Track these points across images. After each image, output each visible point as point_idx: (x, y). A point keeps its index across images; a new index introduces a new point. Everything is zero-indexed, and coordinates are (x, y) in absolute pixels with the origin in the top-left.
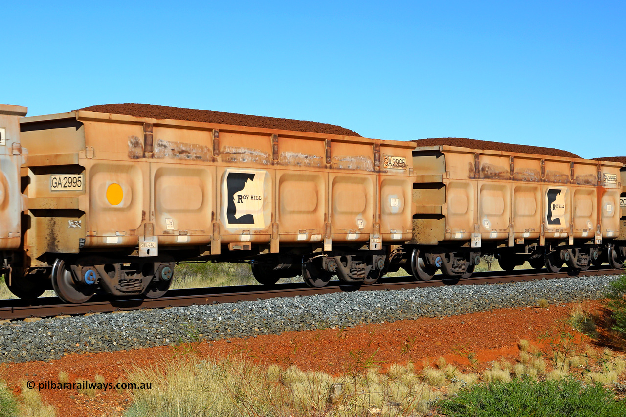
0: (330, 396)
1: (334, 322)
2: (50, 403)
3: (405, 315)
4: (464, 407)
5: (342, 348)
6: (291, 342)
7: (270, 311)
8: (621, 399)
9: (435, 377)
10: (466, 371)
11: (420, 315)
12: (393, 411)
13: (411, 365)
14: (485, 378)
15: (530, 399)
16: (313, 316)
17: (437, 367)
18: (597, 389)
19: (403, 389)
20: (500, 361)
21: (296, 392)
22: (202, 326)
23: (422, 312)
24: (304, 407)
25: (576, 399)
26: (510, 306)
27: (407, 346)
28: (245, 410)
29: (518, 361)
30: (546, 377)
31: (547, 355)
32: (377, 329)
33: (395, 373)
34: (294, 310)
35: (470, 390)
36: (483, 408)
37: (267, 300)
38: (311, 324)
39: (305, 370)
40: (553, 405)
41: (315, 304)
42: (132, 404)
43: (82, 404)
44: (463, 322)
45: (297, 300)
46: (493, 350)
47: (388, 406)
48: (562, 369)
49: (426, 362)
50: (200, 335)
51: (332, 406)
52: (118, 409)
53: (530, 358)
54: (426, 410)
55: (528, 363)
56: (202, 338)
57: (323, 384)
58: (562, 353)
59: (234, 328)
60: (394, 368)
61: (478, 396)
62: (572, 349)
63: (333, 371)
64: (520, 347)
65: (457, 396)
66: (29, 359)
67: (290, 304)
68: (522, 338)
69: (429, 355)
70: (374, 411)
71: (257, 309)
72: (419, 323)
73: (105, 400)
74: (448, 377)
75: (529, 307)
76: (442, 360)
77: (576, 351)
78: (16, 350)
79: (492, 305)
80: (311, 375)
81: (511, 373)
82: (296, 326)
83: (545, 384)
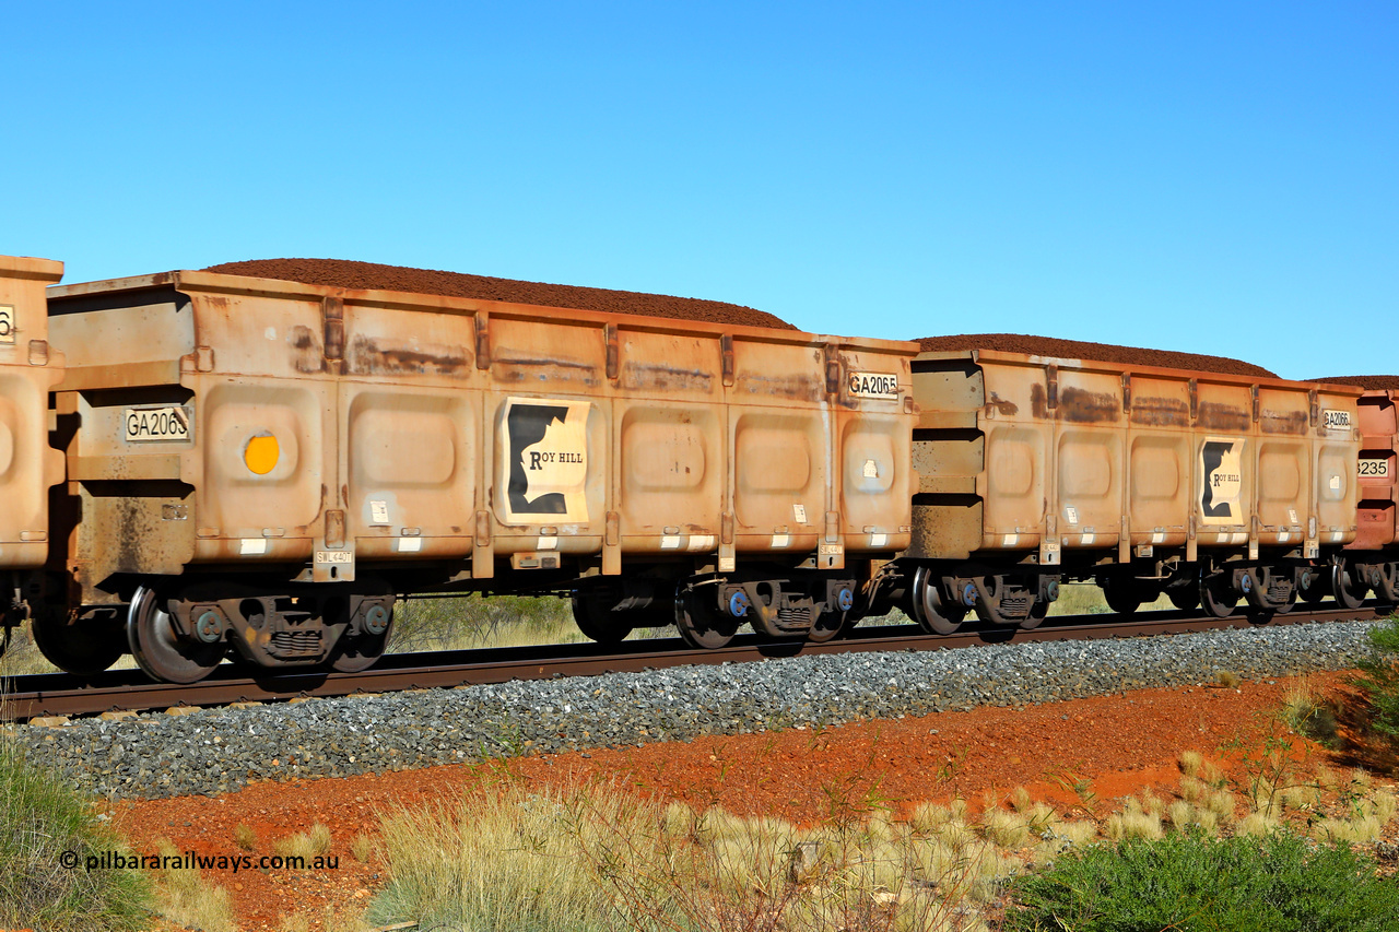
0: (792, 867)
1: (802, 715)
2: (221, 882)
3: (947, 701)
4: (1068, 890)
5: (818, 769)
6: (713, 758)
7: (671, 693)
8: (1389, 874)
9: (1010, 827)
10: (1071, 816)
11: (977, 702)
12: (922, 898)
13: (959, 804)
14: (1111, 830)
15: (1202, 874)
16: (759, 703)
17: (1011, 807)
18: (1341, 854)
19: (943, 854)
20: (1140, 796)
21: (725, 859)
22: (531, 723)
23: (981, 696)
24: (739, 890)
25: (1295, 874)
26: (1161, 683)
27: (950, 764)
28: (619, 896)
29: (1179, 797)
30: (1234, 829)
31: (1237, 783)
32: (889, 729)
33: (927, 822)
34: (720, 692)
35: (1079, 856)
36: (1107, 893)
37: (664, 671)
38: (754, 720)
39: (742, 815)
40: (1249, 886)
41: (762, 679)
42: (388, 883)
43: (285, 883)
44: (1066, 718)
45: (725, 671)
46: (1127, 774)
47: (911, 887)
48: (1268, 812)
49: (990, 798)
50: (527, 743)
51: (797, 888)
52: (358, 894)
53: (1201, 791)
54: (988, 896)
55: (1198, 800)
56: (532, 748)
57: (781, 841)
58: (1268, 779)
59: (596, 728)
60: (923, 811)
61: (1097, 867)
62: (1289, 772)
63: (800, 818)
64: (1181, 767)
65: (1053, 868)
66: (176, 790)
67: (712, 679)
68: (1186, 748)
69: (995, 783)
70: (883, 898)
71: (643, 689)
72: (976, 717)
73: (331, 877)
74: (1035, 830)
75: (1200, 685)
76: (1021, 793)
77: (1297, 777)
78: (149, 772)
79: (1126, 681)
80: (755, 825)
81: (1164, 821)
82: (725, 724)
83: (1232, 842)
